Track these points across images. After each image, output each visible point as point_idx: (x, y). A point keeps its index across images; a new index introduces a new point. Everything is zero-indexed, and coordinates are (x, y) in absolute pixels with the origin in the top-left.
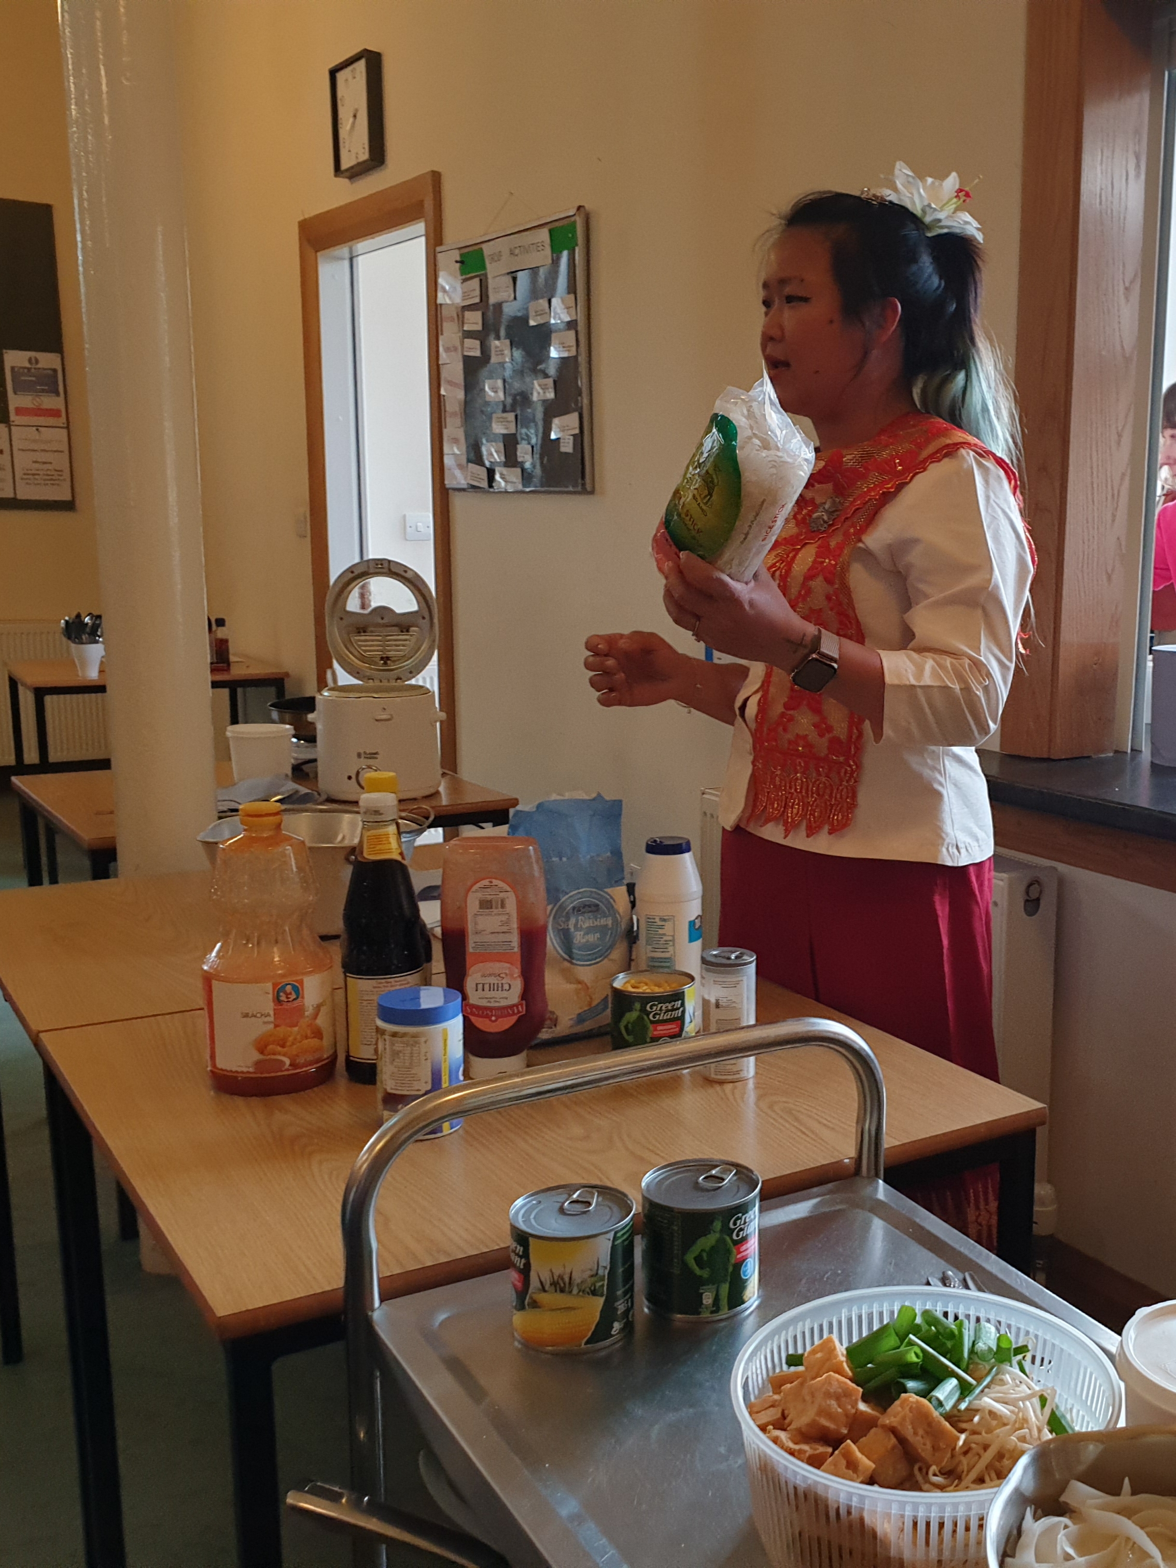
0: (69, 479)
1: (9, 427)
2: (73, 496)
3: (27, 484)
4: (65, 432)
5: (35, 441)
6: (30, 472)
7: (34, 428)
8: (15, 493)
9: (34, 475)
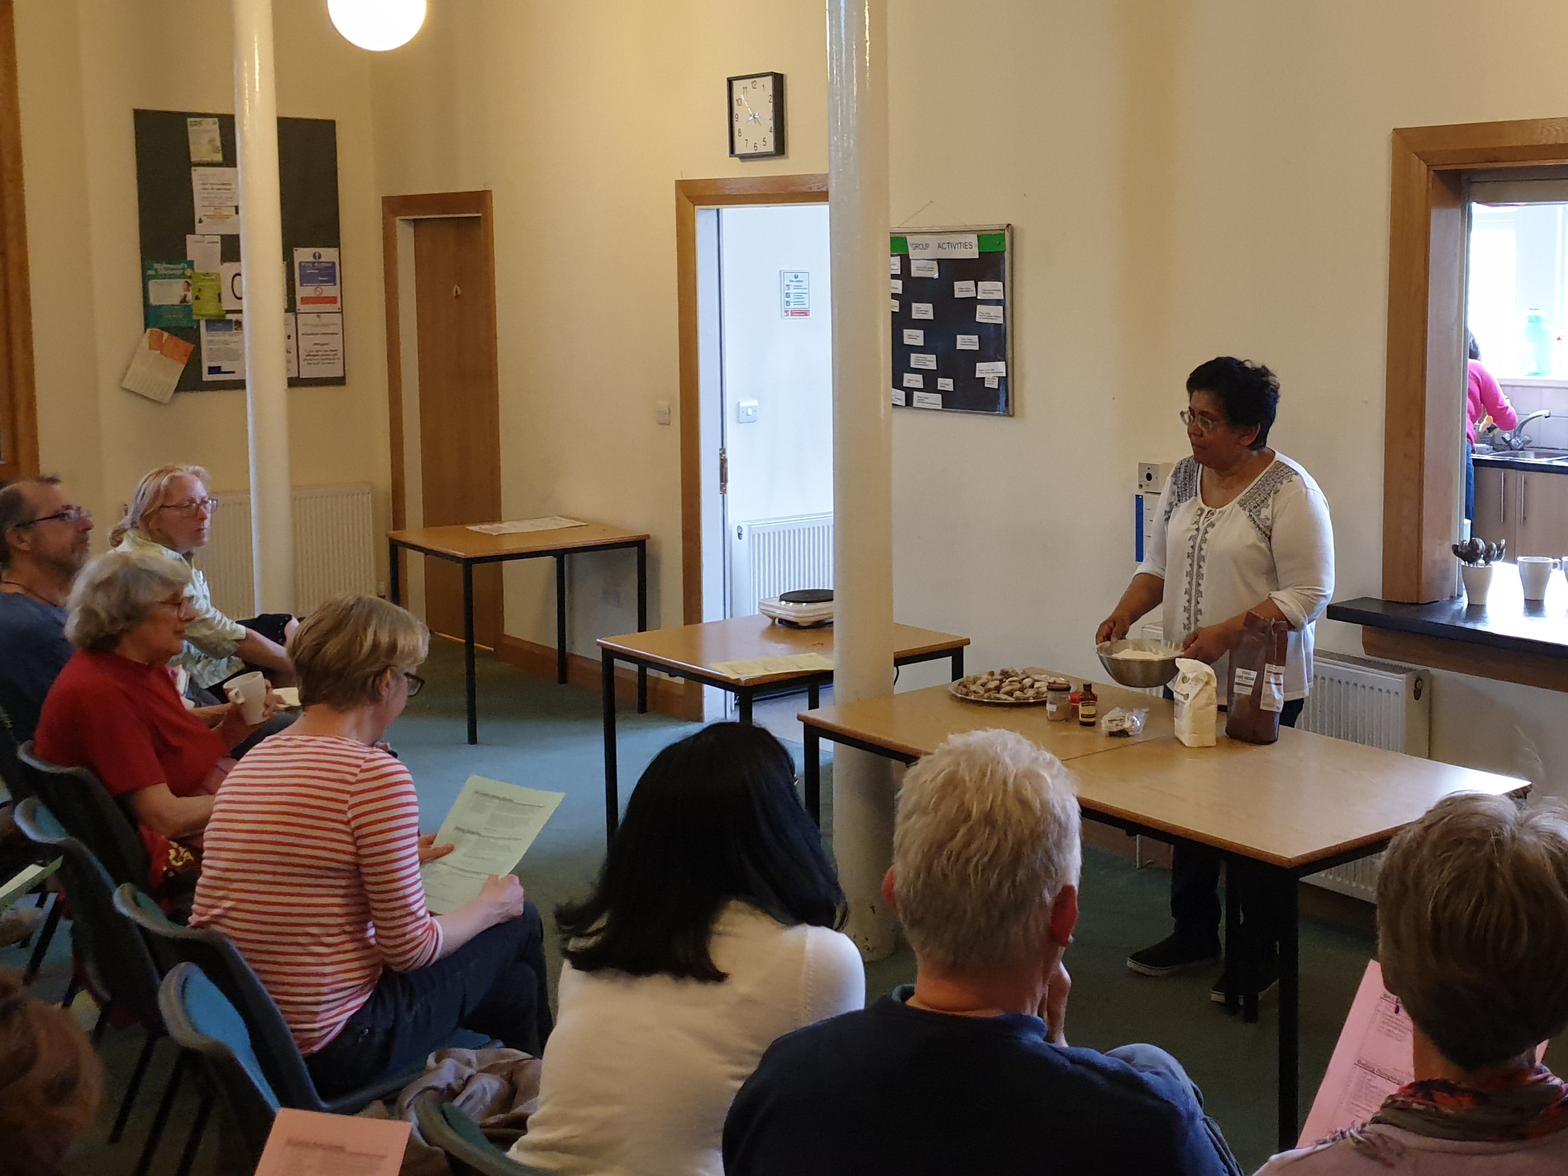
0: (342, 358)
1: (296, 314)
2: (344, 374)
3: (308, 364)
4: (340, 315)
5: (316, 326)
6: (311, 354)
7: (316, 315)
8: (299, 373)
9: (315, 356)
